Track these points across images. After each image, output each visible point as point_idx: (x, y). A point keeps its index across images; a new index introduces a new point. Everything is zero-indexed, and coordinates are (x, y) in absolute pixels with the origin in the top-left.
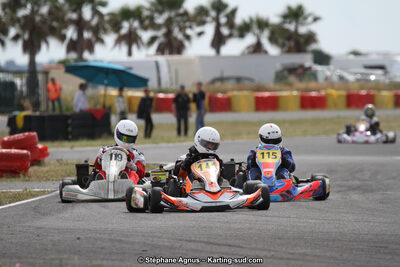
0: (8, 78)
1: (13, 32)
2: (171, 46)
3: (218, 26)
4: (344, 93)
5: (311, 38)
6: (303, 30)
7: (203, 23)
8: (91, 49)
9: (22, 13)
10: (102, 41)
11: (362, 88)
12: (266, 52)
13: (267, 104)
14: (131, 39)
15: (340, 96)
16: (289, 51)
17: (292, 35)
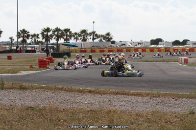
0: (53, 45)
1: (54, 37)
2: (84, 40)
3: (93, 36)
4: (117, 49)
5: (111, 38)
6: (109, 37)
7: (90, 36)
8: (69, 40)
9: (56, 33)
10: (71, 39)
11: (120, 48)
12: (102, 41)
13: (102, 51)
14: (77, 39)
16: (107, 41)
17: (108, 37)
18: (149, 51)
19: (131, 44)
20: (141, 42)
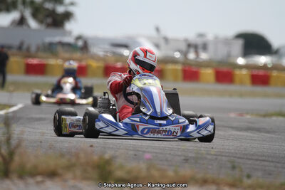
4: (101, 64)
6: (60, 9)
11: (117, 61)
12: (28, 26)
15: (98, 67)
18: (248, 80)
19: (157, 46)
20: (199, 41)
